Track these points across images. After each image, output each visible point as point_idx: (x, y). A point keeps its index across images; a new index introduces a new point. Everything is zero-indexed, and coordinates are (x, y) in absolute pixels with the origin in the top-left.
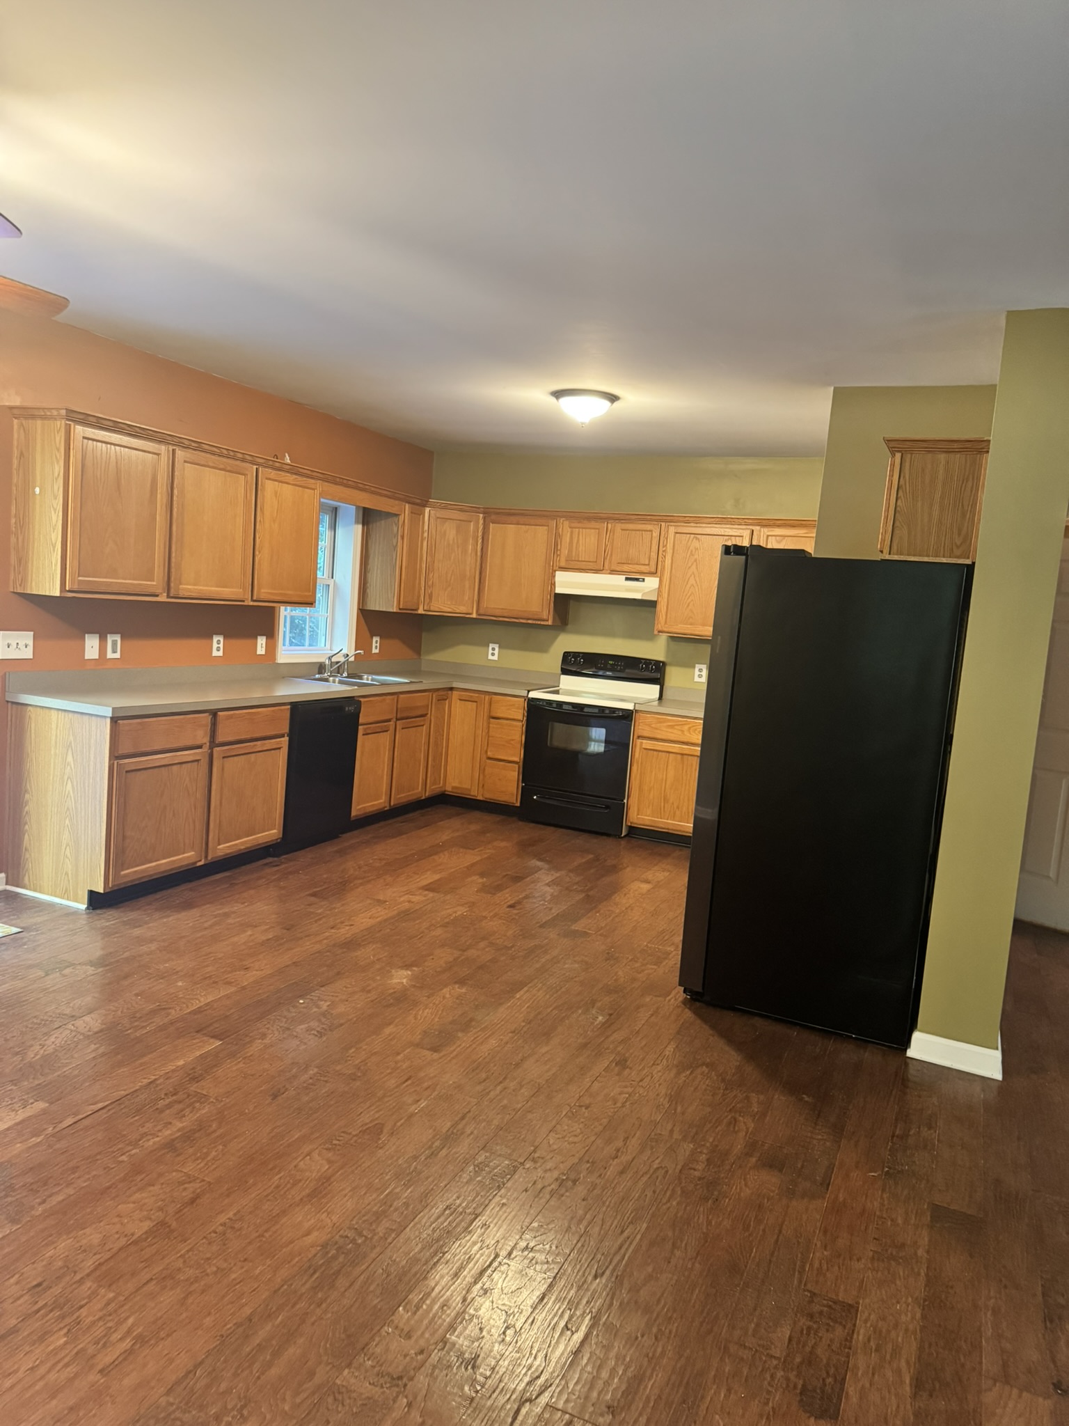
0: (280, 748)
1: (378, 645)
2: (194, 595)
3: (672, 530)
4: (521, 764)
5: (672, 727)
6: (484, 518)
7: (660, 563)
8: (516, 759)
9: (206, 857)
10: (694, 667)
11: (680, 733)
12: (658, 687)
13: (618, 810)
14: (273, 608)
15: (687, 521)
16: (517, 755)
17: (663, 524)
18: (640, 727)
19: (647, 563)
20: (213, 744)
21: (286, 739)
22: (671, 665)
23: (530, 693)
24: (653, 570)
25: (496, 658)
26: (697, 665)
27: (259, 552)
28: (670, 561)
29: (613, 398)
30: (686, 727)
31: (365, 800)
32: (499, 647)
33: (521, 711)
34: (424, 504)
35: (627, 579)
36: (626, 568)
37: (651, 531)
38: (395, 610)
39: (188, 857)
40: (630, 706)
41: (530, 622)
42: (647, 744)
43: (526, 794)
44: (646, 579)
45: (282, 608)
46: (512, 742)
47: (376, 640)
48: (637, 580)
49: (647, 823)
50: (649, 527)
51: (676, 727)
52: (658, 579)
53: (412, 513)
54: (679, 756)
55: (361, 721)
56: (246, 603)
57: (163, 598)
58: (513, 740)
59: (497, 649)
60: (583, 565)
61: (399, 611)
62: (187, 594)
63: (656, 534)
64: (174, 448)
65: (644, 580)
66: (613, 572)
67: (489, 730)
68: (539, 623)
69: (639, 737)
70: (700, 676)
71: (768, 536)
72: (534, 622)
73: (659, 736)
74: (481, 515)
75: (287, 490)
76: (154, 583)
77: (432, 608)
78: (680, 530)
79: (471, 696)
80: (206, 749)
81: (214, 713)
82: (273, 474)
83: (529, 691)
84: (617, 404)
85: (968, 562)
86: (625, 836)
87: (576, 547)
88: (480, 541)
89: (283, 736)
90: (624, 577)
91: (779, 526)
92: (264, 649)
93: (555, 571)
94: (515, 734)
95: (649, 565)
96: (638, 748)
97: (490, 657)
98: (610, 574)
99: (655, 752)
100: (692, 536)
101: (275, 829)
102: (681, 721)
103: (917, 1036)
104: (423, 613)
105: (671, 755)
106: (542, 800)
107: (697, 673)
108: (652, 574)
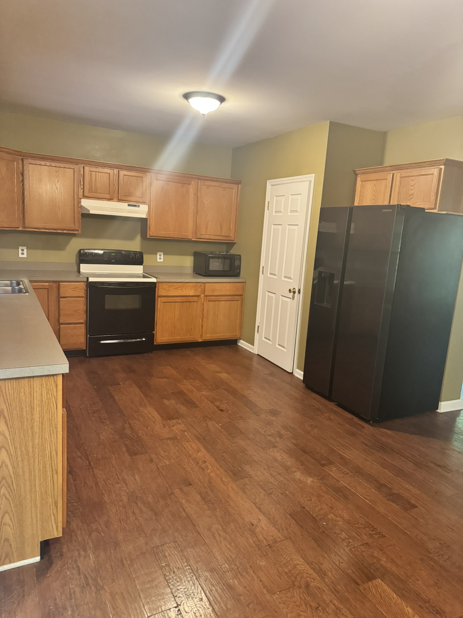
5: (177, 288)
6: (22, 160)
8: (82, 321)
10: (157, 254)
11: (181, 291)
16: (82, 318)
17: (148, 174)
18: (160, 291)
19: (140, 196)
23: (90, 278)
24: (145, 200)
25: (27, 256)
29: (223, 100)
30: (184, 288)
32: (27, 248)
33: (84, 291)
35: (129, 205)
36: (129, 198)
37: (142, 177)
40: (154, 280)
41: (65, 232)
42: (164, 299)
44: (140, 205)
46: (78, 311)
48: (135, 206)
49: (166, 341)
51: (179, 288)
52: (147, 206)
54: (181, 303)
58: (79, 310)
59: (26, 250)
65: (139, 206)
66: (119, 200)
67: (59, 304)
68: (72, 232)
69: (160, 296)
70: (160, 259)
71: (203, 185)
72: (68, 232)
73: (171, 295)
74: (20, 158)
79: (44, 285)
83: (87, 277)
84: (225, 102)
86: (155, 350)
87: (95, 183)
88: (21, 176)
90: (127, 204)
91: (207, 180)
93: (81, 199)
94: (81, 306)
95: (142, 197)
96: (160, 303)
97: (21, 256)
98: (118, 202)
99: (168, 303)
102: (181, 285)
105: (177, 303)
107: (158, 257)
108: (144, 203)
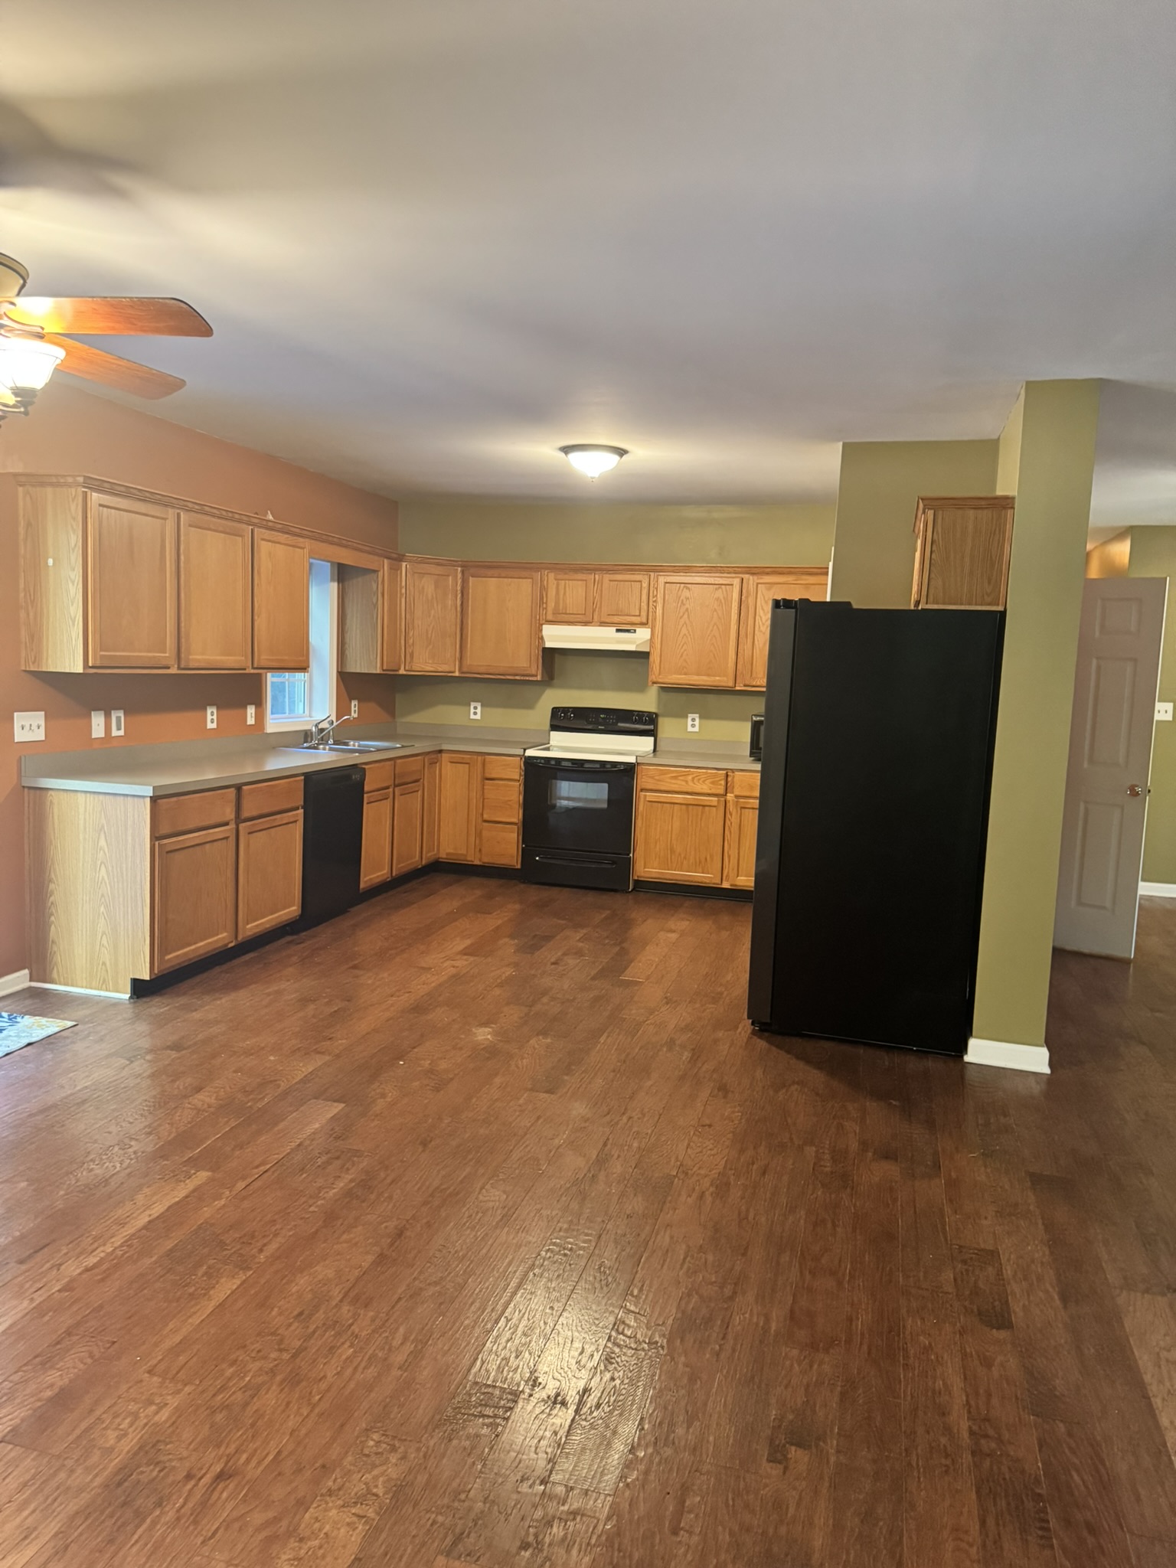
0: (296, 821)
1: (357, 709)
2: (203, 665)
3: (662, 580)
4: (520, 825)
5: (675, 778)
6: (463, 572)
7: (650, 614)
8: (515, 820)
9: (236, 937)
10: (687, 717)
11: (684, 783)
12: (652, 739)
13: (625, 864)
14: (260, 675)
15: (676, 570)
16: (516, 815)
17: (652, 574)
18: (642, 780)
19: (638, 614)
20: (239, 819)
21: (301, 811)
22: (665, 715)
23: (527, 751)
24: (644, 621)
25: (478, 717)
26: (689, 715)
27: (258, 617)
28: (661, 612)
29: (621, 452)
30: (690, 777)
31: (374, 869)
32: (482, 706)
33: (518, 770)
34: (400, 558)
35: (618, 631)
36: (616, 619)
37: (640, 581)
38: (378, 671)
39: (221, 938)
40: (632, 759)
41: (518, 678)
42: (650, 796)
43: (526, 855)
44: (638, 630)
45: (269, 675)
46: (509, 803)
47: (354, 703)
48: (628, 631)
49: (654, 875)
50: (638, 577)
51: (680, 778)
52: (650, 630)
53: (391, 568)
54: (684, 807)
55: (366, 788)
56: (247, 671)
57: (174, 671)
58: (510, 801)
59: (479, 708)
60: (571, 618)
61: (382, 672)
62: (196, 665)
63: (645, 585)
64: (179, 511)
65: (635, 630)
66: (603, 624)
67: (483, 792)
68: (527, 678)
69: (642, 790)
70: (693, 726)
71: (758, 584)
72: (522, 678)
73: (663, 788)
74: (459, 569)
75: (280, 551)
76: (167, 655)
77: (414, 668)
78: (669, 579)
79: (463, 758)
80: (232, 826)
81: (238, 788)
82: (267, 534)
83: (525, 750)
84: (625, 457)
85: (1001, 608)
86: (632, 890)
87: (563, 600)
88: (459, 596)
89: (297, 808)
90: (615, 628)
91: (768, 574)
92: (253, 719)
93: (542, 625)
94: (514, 794)
95: (639, 616)
96: (642, 802)
97: (472, 716)
98: (600, 626)
99: (659, 804)
100: (682, 585)
101: (293, 906)
102: (685, 772)
103: (973, 1043)
104: (405, 673)
105: (676, 805)
106: (545, 861)
107: (690, 722)
108: (643, 624)
